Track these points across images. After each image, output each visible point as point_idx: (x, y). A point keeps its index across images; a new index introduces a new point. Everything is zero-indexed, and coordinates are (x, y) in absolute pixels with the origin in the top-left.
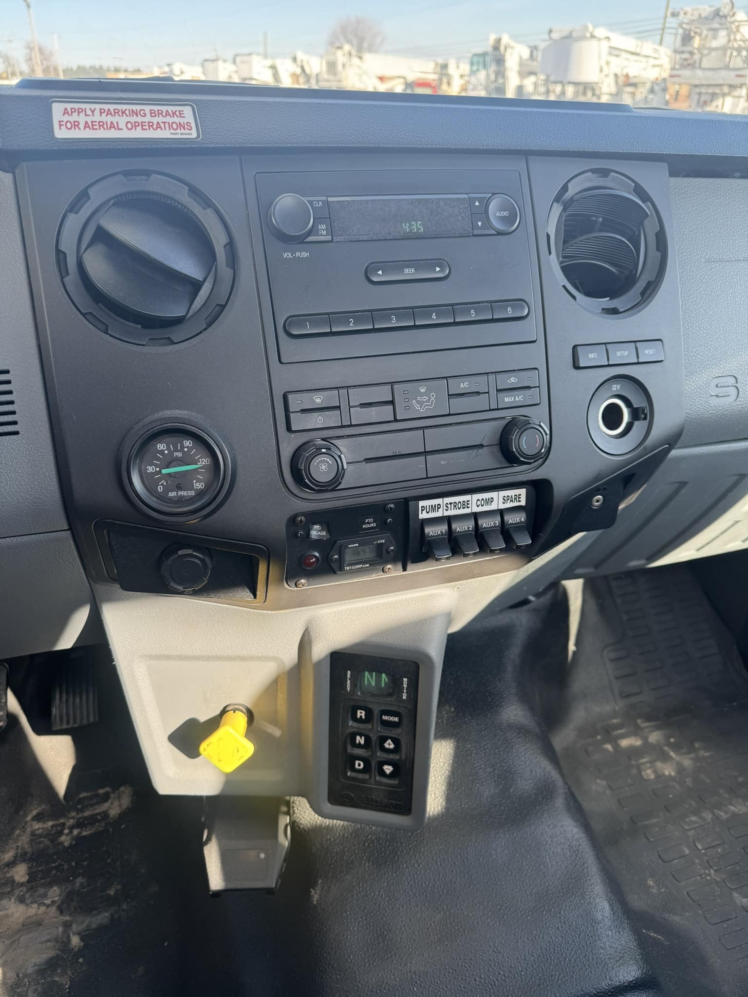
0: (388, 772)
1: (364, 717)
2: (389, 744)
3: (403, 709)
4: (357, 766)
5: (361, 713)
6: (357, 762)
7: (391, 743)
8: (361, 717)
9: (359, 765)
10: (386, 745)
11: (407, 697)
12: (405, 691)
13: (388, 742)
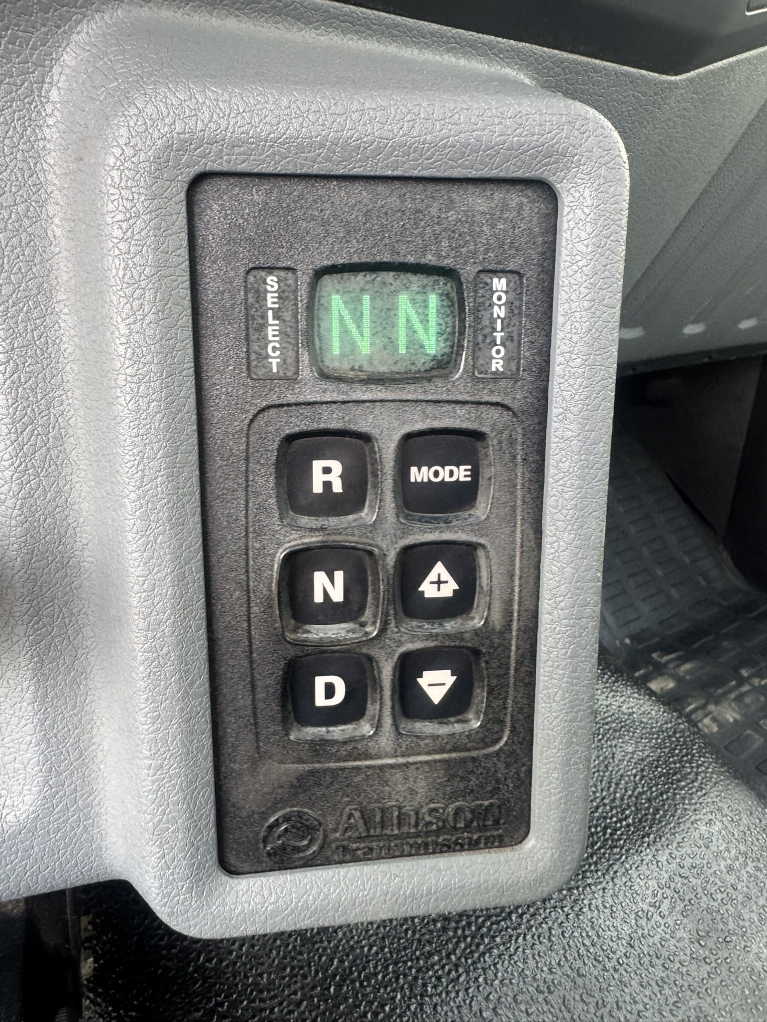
0: (436, 695)
1: (337, 488)
2: (439, 582)
3: (494, 414)
4: (320, 700)
5: (327, 470)
6: (320, 682)
7: (446, 576)
8: (327, 485)
9: (330, 691)
10: (428, 589)
11: (507, 360)
12: (499, 336)
13: (432, 576)
